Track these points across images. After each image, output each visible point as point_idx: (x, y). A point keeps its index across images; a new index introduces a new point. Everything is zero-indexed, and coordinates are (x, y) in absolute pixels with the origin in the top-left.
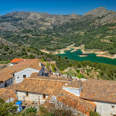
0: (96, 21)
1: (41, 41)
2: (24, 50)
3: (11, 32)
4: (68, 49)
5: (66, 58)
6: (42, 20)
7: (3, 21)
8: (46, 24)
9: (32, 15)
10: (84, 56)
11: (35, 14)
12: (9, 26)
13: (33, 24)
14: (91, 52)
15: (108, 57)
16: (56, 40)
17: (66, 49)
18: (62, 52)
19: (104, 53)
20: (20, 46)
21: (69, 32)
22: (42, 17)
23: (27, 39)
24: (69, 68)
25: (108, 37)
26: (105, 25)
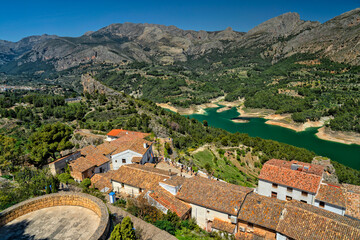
0: (274, 47)
1: (163, 86)
2: (132, 104)
3: (111, 66)
4: (213, 104)
5: (206, 125)
6: (166, 42)
7: (97, 44)
8: (173, 50)
9: (147, 30)
10: (241, 121)
11: (152, 29)
12: (105, 54)
13: (149, 50)
14: (257, 114)
15: (289, 127)
16: (192, 85)
17: (209, 105)
18: (201, 110)
19: (282, 118)
20: (124, 96)
21: (217, 70)
22: (165, 35)
23: (138, 82)
24: (206, 145)
25: (295, 84)
26: (294, 57)
